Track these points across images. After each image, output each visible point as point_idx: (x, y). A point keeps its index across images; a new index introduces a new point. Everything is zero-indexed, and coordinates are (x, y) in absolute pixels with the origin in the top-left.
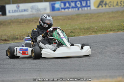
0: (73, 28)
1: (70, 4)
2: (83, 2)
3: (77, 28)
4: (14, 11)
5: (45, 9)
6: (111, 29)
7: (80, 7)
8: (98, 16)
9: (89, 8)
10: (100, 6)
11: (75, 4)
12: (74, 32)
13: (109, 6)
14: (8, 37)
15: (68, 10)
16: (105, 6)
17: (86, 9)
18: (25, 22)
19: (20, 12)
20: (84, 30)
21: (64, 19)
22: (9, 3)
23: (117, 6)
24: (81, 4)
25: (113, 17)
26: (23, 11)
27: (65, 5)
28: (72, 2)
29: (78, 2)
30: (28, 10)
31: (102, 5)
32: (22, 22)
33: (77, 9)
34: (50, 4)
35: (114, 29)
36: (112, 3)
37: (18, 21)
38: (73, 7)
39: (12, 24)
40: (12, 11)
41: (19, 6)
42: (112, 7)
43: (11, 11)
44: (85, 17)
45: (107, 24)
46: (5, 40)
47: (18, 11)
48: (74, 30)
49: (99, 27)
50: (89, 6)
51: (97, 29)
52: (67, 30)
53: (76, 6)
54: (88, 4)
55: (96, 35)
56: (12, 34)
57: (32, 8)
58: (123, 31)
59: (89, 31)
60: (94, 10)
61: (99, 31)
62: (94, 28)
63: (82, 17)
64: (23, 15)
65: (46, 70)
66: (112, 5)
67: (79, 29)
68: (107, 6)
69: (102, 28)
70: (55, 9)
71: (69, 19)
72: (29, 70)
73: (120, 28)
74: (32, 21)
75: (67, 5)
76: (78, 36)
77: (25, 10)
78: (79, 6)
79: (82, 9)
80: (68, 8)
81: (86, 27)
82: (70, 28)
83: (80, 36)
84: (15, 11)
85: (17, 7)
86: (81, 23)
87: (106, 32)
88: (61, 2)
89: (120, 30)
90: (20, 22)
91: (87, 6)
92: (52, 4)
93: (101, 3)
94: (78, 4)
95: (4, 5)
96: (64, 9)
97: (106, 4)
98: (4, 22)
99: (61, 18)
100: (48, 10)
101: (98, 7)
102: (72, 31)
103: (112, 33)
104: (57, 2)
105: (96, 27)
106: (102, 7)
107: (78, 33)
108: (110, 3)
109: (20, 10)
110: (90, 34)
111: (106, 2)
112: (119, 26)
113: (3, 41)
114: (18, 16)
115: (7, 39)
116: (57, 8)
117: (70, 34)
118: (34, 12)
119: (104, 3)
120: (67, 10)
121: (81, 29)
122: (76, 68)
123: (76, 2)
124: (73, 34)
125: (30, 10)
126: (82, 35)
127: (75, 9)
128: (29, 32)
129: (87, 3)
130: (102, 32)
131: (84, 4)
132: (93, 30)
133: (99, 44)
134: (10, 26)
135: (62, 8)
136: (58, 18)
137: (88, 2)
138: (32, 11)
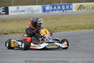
0: (57, 26)
1: (57, 7)
2: (67, 6)
3: (60, 26)
4: (14, 12)
5: (38, 11)
6: (85, 27)
7: (65, 10)
8: (77, 17)
9: (71, 11)
10: (80, 9)
11: (61, 8)
12: (56, 29)
13: (86, 10)
14: (8, 32)
15: (56, 12)
16: (84, 9)
17: (69, 11)
18: (22, 20)
19: (19, 12)
20: (64, 28)
21: (51, 19)
22: (11, 5)
23: (92, 10)
24: (65, 7)
25: (88, 18)
26: (22, 11)
27: (53, 8)
28: (59, 5)
29: (63, 6)
30: (25, 11)
31: (81, 8)
32: (20, 20)
33: (62, 11)
34: (42, 7)
35: (86, 27)
36: (89, 7)
37: (17, 20)
38: (59, 10)
39: (12, 21)
40: (14, 11)
41: (18, 8)
42: (88, 10)
43: (12, 12)
44: (67, 17)
45: (82, 23)
46: (6, 34)
47: (18, 11)
48: (57, 28)
49: (75, 26)
50: (72, 9)
51: (73, 27)
52: (52, 27)
53: (61, 9)
54: (71, 8)
55: (73, 31)
56: (11, 29)
57: (29, 9)
58: (93, 29)
59: (68, 28)
60: (75, 12)
61: (76, 28)
62: (72, 26)
63: (65, 17)
64: (21, 15)
65: (32, 57)
66: (89, 9)
67: (61, 27)
68: (85, 9)
69: (78, 26)
70: (46, 11)
71: (55, 19)
72: (20, 56)
73: (91, 26)
74: (27, 20)
75: (55, 8)
76: (59, 32)
77: (23, 11)
78: (64, 8)
79: (66, 11)
80: (55, 10)
81: (66, 25)
82: (54, 26)
83: (61, 32)
84: (16, 12)
85: (17, 8)
86: (63, 22)
87: (80, 30)
88: (50, 6)
89: (91, 28)
90: (18, 20)
91: (69, 9)
92: (43, 7)
93: (80, 7)
94: (63, 7)
95: (7, 6)
96: (53, 11)
97: (84, 8)
98: (6, 20)
99: (49, 17)
100: (41, 12)
101: (78, 10)
102: (55, 28)
103: (84, 30)
104: (47, 5)
105: (73, 25)
106: (81, 10)
107: (60, 30)
108: (87, 7)
109: (19, 11)
110: (69, 31)
111: (84, 6)
112: (90, 25)
113: (4, 34)
114: (17, 15)
115: (7, 33)
116: (47, 10)
117: (54, 31)
118: (30, 12)
119: (83, 7)
120: (54, 12)
121: (62, 27)
122: (53, 56)
123: (61, 6)
124: (56, 31)
125: (27, 11)
126: (62, 31)
127: (60, 11)
128: (23, 28)
129: (69, 7)
130: (77, 29)
131: (67, 8)
132: (71, 27)
133: (74, 38)
134: (10, 23)
135: (51, 10)
136: (47, 18)
137: (71, 6)
138: (28, 12)
